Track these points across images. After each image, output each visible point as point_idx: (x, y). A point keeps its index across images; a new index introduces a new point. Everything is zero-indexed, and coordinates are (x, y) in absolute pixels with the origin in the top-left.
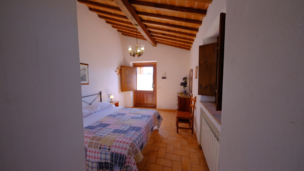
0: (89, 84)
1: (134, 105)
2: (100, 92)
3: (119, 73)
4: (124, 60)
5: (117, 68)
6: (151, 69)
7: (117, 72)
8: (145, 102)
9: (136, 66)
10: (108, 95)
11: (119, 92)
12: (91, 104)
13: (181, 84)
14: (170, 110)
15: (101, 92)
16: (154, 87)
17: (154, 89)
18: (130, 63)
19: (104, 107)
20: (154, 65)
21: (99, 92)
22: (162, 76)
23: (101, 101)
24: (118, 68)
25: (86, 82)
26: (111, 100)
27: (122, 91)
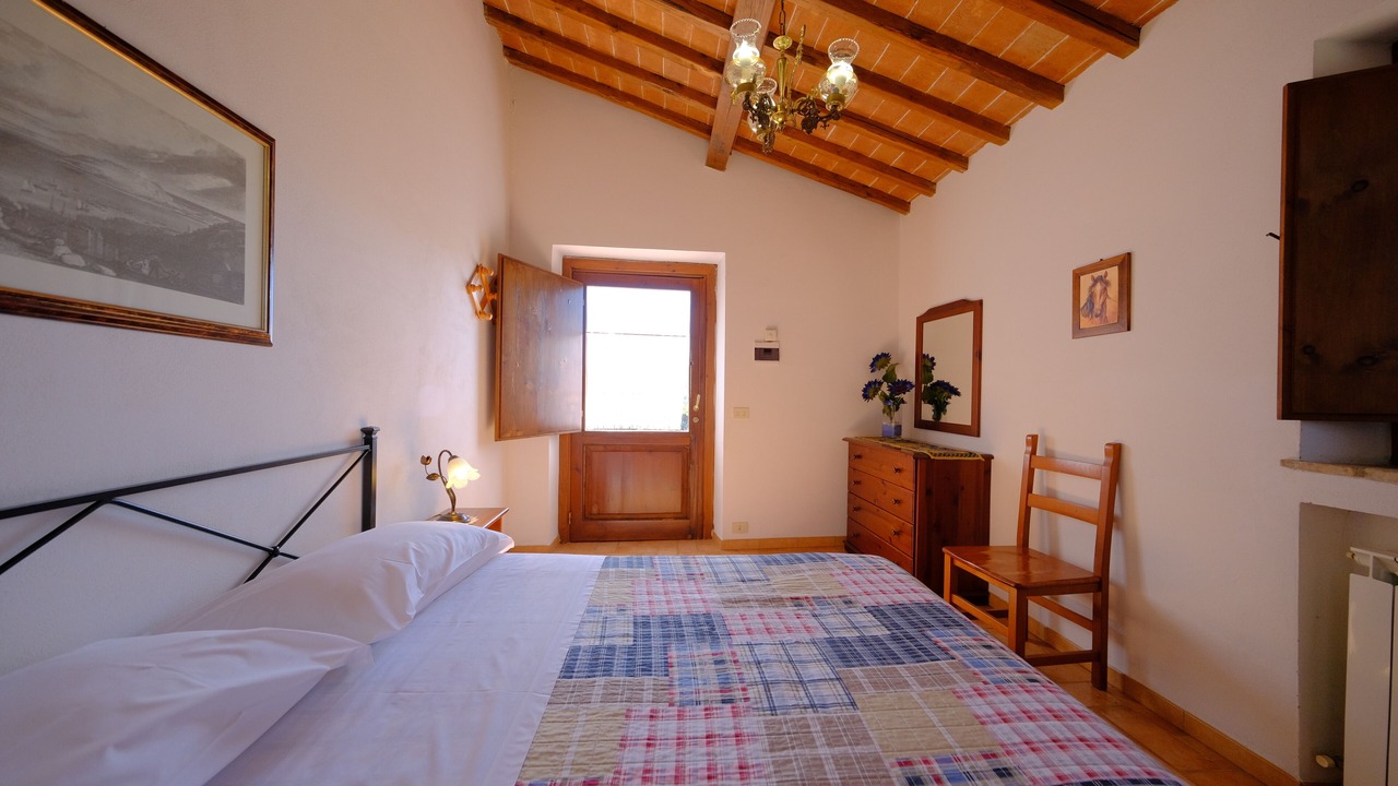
0: (266, 342)
1: (561, 531)
2: (360, 436)
3: (483, 303)
4: (513, 227)
5: (473, 268)
6: (678, 303)
7: (474, 294)
8: (614, 505)
9: (580, 274)
10: (426, 460)
11: (481, 441)
12: (273, 553)
13: (865, 390)
14: (798, 540)
15: (368, 435)
16: (696, 407)
17: (696, 420)
18: (551, 248)
19: (454, 566)
20: (695, 281)
21: (351, 430)
22: (757, 341)
23: (368, 522)
24: (478, 269)
25: (242, 315)
26: (453, 501)
27: (500, 436)
